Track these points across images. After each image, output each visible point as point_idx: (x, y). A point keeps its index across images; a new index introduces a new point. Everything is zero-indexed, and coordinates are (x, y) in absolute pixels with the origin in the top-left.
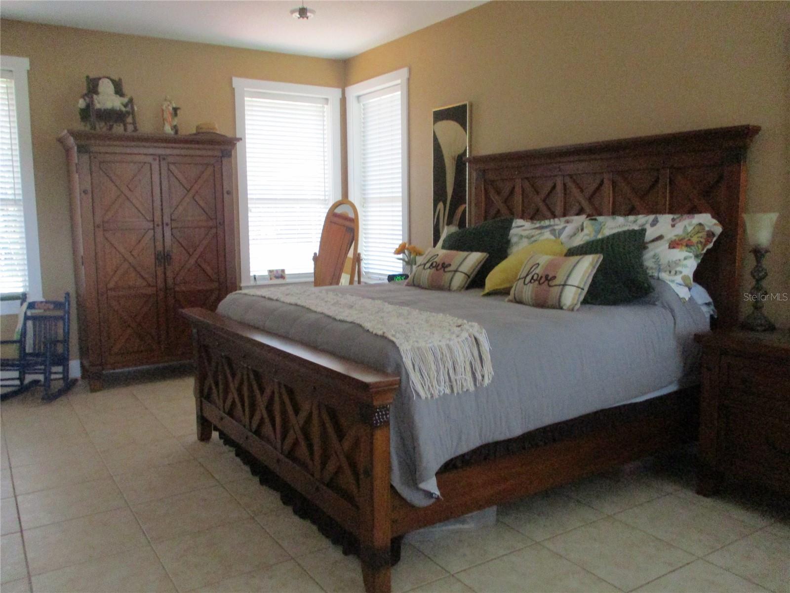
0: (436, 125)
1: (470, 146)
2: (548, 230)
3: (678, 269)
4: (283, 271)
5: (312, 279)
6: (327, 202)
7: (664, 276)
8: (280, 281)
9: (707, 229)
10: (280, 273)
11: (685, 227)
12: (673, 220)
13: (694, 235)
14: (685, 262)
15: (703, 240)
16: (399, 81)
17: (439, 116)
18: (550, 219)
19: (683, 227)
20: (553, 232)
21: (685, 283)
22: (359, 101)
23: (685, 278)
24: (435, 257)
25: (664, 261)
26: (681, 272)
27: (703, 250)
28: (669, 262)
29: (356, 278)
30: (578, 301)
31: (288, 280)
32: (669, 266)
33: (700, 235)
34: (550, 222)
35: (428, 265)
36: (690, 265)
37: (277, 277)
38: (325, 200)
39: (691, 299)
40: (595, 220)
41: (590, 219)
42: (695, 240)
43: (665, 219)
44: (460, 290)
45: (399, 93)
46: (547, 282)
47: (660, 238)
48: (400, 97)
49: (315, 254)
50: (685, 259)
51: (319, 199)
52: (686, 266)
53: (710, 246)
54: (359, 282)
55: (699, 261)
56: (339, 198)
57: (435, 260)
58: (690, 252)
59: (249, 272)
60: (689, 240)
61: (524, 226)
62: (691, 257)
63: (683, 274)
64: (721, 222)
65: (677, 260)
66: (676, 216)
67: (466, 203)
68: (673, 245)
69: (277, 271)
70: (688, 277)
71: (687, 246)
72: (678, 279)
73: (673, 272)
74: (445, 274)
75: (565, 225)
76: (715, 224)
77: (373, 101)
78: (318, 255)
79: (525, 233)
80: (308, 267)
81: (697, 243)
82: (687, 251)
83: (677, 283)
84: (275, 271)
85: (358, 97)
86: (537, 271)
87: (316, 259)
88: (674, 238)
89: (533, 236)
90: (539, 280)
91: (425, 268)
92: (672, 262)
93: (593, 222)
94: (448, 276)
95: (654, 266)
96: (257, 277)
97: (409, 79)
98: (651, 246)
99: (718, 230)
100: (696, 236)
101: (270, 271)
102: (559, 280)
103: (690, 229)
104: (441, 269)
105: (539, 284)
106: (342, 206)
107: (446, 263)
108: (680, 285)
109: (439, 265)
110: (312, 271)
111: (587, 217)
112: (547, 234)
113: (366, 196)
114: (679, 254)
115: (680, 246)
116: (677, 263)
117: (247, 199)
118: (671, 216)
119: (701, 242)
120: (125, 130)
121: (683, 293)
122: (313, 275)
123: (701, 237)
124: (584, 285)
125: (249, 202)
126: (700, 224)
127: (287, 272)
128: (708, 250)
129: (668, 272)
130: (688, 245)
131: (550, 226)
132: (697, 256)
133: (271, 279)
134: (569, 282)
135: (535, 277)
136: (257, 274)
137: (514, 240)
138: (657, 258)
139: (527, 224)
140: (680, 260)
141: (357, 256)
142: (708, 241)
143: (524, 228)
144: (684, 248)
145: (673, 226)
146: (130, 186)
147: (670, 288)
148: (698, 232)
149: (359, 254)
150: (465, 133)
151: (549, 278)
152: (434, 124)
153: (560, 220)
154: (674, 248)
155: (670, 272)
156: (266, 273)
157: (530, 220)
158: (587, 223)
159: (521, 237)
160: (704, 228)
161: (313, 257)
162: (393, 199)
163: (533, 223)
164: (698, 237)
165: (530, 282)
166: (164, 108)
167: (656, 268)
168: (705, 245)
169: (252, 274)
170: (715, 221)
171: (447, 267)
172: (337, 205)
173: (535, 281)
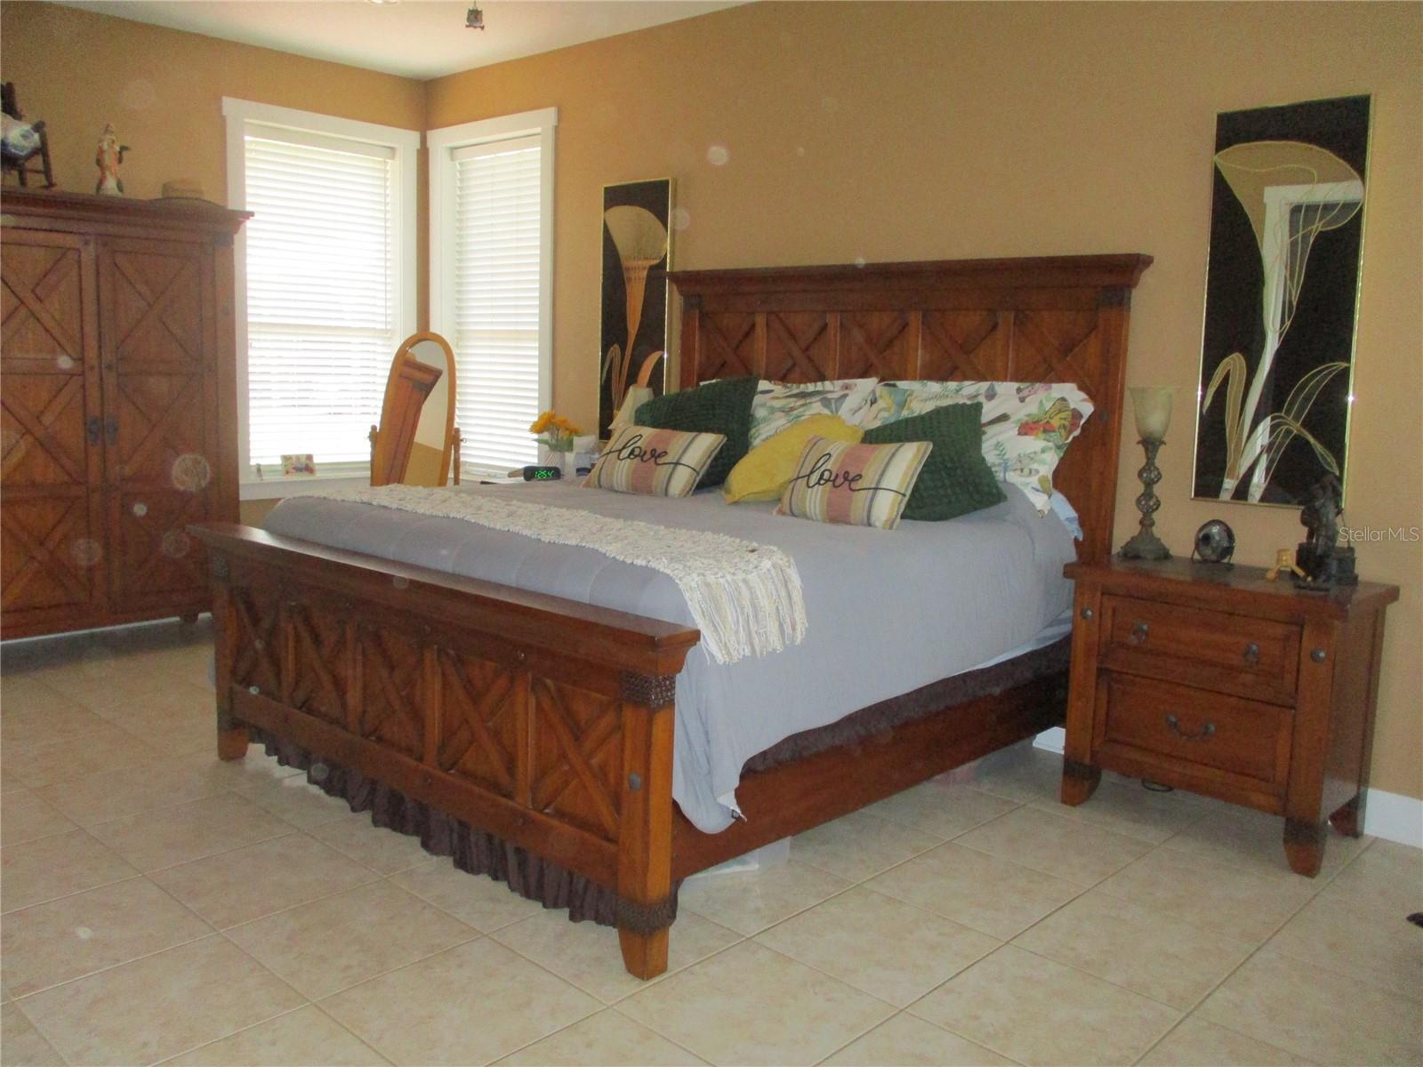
0: (608, 211)
1: (673, 252)
2: (818, 398)
3: (1035, 466)
4: (310, 457)
5: (368, 473)
6: (388, 335)
7: (1013, 477)
8: (305, 477)
9: (1072, 406)
10: (303, 460)
11: (1041, 402)
12: (1019, 390)
13: (1056, 415)
14: (1045, 456)
15: (1067, 423)
16: (538, 130)
17: (616, 197)
18: (815, 381)
19: (1038, 403)
20: (826, 403)
21: (1042, 487)
22: (452, 158)
23: (1042, 480)
24: (636, 439)
25: (1011, 454)
26: (1037, 472)
27: (1067, 439)
28: (1019, 455)
29: (451, 475)
30: (898, 513)
31: (319, 475)
32: (1020, 461)
33: (1063, 415)
34: (816, 386)
35: (625, 453)
36: (1049, 462)
37: (298, 469)
38: (386, 331)
39: (1051, 511)
40: (894, 386)
41: (886, 385)
42: (1056, 422)
43: (1007, 389)
44: (685, 496)
45: (539, 148)
46: (847, 483)
47: (1003, 418)
48: (539, 156)
49: (374, 428)
50: (1043, 451)
51: (374, 329)
52: (1043, 462)
53: (1077, 433)
54: (457, 481)
55: (1062, 455)
56: (412, 330)
57: (638, 444)
58: (1049, 441)
59: (248, 458)
60: (1048, 422)
61: (772, 391)
62: (1051, 449)
63: (1041, 474)
64: (1092, 397)
65: (1031, 453)
66: (1022, 385)
67: (663, 350)
68: (1026, 429)
69: (298, 457)
70: (1048, 480)
71: (1045, 431)
72: (1034, 480)
73: (1026, 471)
74: (659, 468)
75: (842, 393)
76: (1084, 400)
77: (481, 162)
78: (378, 430)
79: (778, 404)
80: (362, 452)
81: (1060, 427)
82: (1044, 439)
83: (1033, 488)
84: (294, 459)
85: (453, 149)
86: (829, 466)
87: (374, 436)
88: (1025, 419)
89: (792, 409)
90: (833, 481)
91: (621, 457)
92: (1025, 455)
93: (892, 388)
94: (662, 472)
95: (997, 462)
96: (262, 468)
97: (557, 129)
98: (991, 431)
99: (1087, 409)
100: (1059, 416)
101: (286, 458)
102: (868, 480)
103: (1048, 405)
104: (650, 459)
105: (834, 486)
106: (423, 343)
107: (659, 451)
108: (1038, 490)
109: (645, 453)
110: (368, 458)
111: (880, 382)
112: (816, 407)
113: (465, 328)
114: (1034, 443)
115: (1035, 432)
116: (1031, 457)
117: (246, 324)
118: (1015, 385)
119: (1064, 427)
120: (23, 182)
121: (1040, 501)
122: (369, 465)
123: (1065, 419)
124: (906, 490)
125: (250, 329)
126: (1063, 399)
127: (316, 460)
128: (1074, 438)
129: (1019, 472)
130: (1047, 429)
131: (818, 393)
132: (1058, 447)
133: (287, 472)
134: (883, 485)
135: (827, 475)
136: (263, 462)
137: (760, 413)
138: (1001, 448)
139: (778, 389)
140: (1035, 453)
141: (453, 433)
142: (1074, 425)
143: (771, 395)
144: (1042, 436)
145: (1022, 400)
146: (38, 291)
147: (1023, 495)
148: (1060, 411)
149: (457, 431)
150: (663, 229)
151: (850, 478)
152: (606, 208)
153: (833, 384)
154: (1026, 434)
155: (1022, 470)
156: (278, 461)
157: (780, 382)
158: (881, 390)
159: (772, 410)
160: (1068, 404)
161: (370, 433)
162: (517, 335)
163: (786, 387)
164: (1061, 419)
165: (818, 483)
166: (105, 146)
167: (1000, 465)
168: (1070, 432)
169: (253, 462)
170: (1083, 395)
171: (659, 456)
172: (412, 342)
173: (827, 481)
